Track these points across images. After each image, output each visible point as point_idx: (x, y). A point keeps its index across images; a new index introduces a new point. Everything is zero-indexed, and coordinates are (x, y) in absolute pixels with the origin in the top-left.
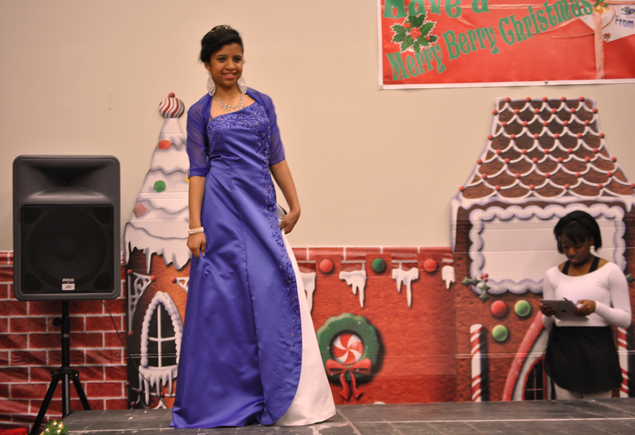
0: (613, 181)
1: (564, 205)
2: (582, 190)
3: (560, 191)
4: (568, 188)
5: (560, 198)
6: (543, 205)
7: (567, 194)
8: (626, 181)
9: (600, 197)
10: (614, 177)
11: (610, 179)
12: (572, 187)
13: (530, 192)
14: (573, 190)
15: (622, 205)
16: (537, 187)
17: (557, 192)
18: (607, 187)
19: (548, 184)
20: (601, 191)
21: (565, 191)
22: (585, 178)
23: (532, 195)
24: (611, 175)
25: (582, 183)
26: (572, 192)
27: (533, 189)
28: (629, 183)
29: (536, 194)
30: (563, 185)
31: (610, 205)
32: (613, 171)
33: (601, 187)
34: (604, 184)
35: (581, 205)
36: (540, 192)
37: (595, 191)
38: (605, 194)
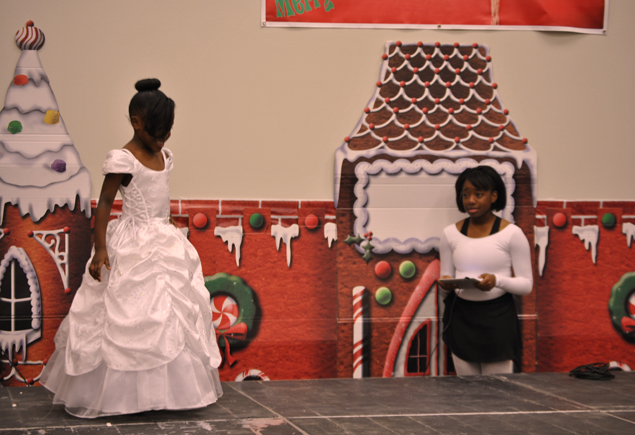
0: (504, 134)
1: (454, 160)
2: (472, 143)
3: (451, 144)
4: (458, 142)
5: (449, 152)
6: (432, 159)
7: (457, 148)
8: (517, 135)
9: (490, 152)
10: (505, 131)
11: (501, 133)
12: (462, 140)
13: (419, 145)
14: (463, 143)
15: (512, 161)
16: (426, 140)
17: (447, 145)
18: (498, 141)
19: (438, 136)
20: (492, 146)
21: (455, 145)
22: (476, 131)
23: (420, 148)
24: (503, 129)
25: (473, 136)
26: (462, 146)
27: (422, 142)
28: (521, 138)
29: (425, 147)
30: (453, 138)
31: (501, 160)
32: (504, 125)
33: (492, 142)
34: (495, 138)
35: (471, 160)
36: (429, 144)
37: (486, 145)
38: (496, 149)
